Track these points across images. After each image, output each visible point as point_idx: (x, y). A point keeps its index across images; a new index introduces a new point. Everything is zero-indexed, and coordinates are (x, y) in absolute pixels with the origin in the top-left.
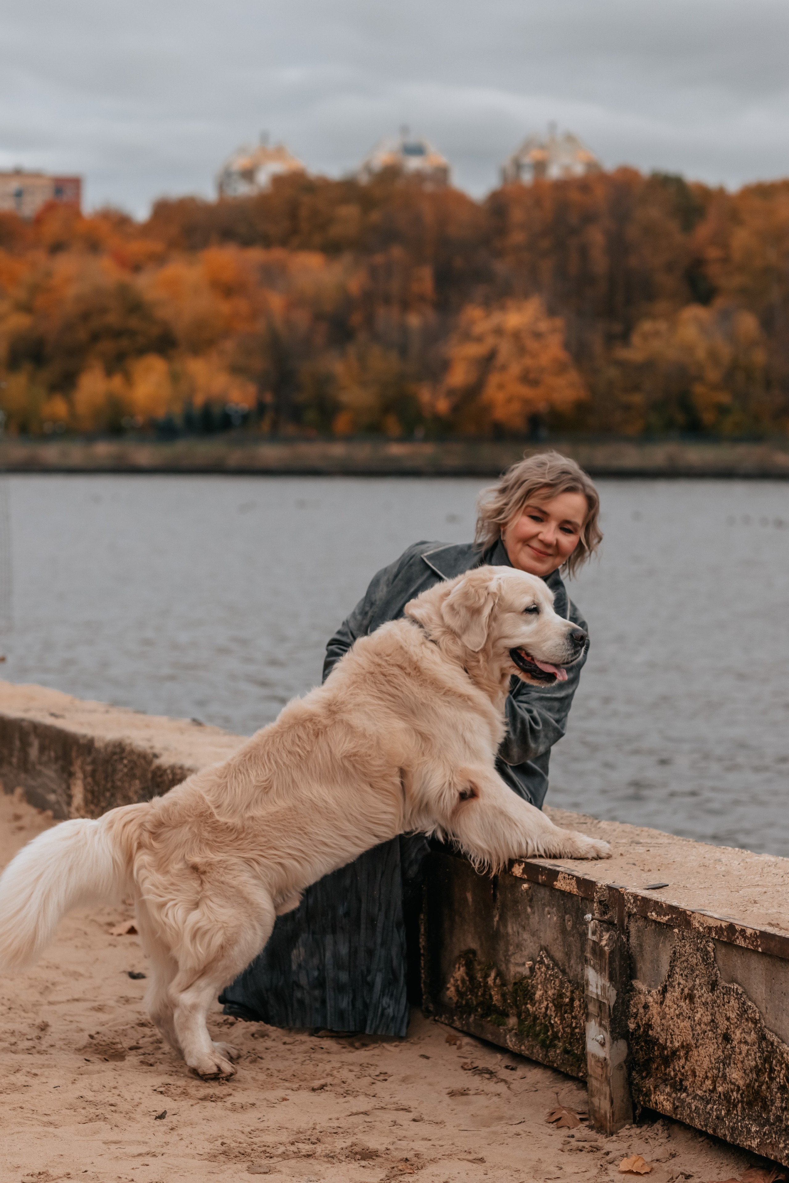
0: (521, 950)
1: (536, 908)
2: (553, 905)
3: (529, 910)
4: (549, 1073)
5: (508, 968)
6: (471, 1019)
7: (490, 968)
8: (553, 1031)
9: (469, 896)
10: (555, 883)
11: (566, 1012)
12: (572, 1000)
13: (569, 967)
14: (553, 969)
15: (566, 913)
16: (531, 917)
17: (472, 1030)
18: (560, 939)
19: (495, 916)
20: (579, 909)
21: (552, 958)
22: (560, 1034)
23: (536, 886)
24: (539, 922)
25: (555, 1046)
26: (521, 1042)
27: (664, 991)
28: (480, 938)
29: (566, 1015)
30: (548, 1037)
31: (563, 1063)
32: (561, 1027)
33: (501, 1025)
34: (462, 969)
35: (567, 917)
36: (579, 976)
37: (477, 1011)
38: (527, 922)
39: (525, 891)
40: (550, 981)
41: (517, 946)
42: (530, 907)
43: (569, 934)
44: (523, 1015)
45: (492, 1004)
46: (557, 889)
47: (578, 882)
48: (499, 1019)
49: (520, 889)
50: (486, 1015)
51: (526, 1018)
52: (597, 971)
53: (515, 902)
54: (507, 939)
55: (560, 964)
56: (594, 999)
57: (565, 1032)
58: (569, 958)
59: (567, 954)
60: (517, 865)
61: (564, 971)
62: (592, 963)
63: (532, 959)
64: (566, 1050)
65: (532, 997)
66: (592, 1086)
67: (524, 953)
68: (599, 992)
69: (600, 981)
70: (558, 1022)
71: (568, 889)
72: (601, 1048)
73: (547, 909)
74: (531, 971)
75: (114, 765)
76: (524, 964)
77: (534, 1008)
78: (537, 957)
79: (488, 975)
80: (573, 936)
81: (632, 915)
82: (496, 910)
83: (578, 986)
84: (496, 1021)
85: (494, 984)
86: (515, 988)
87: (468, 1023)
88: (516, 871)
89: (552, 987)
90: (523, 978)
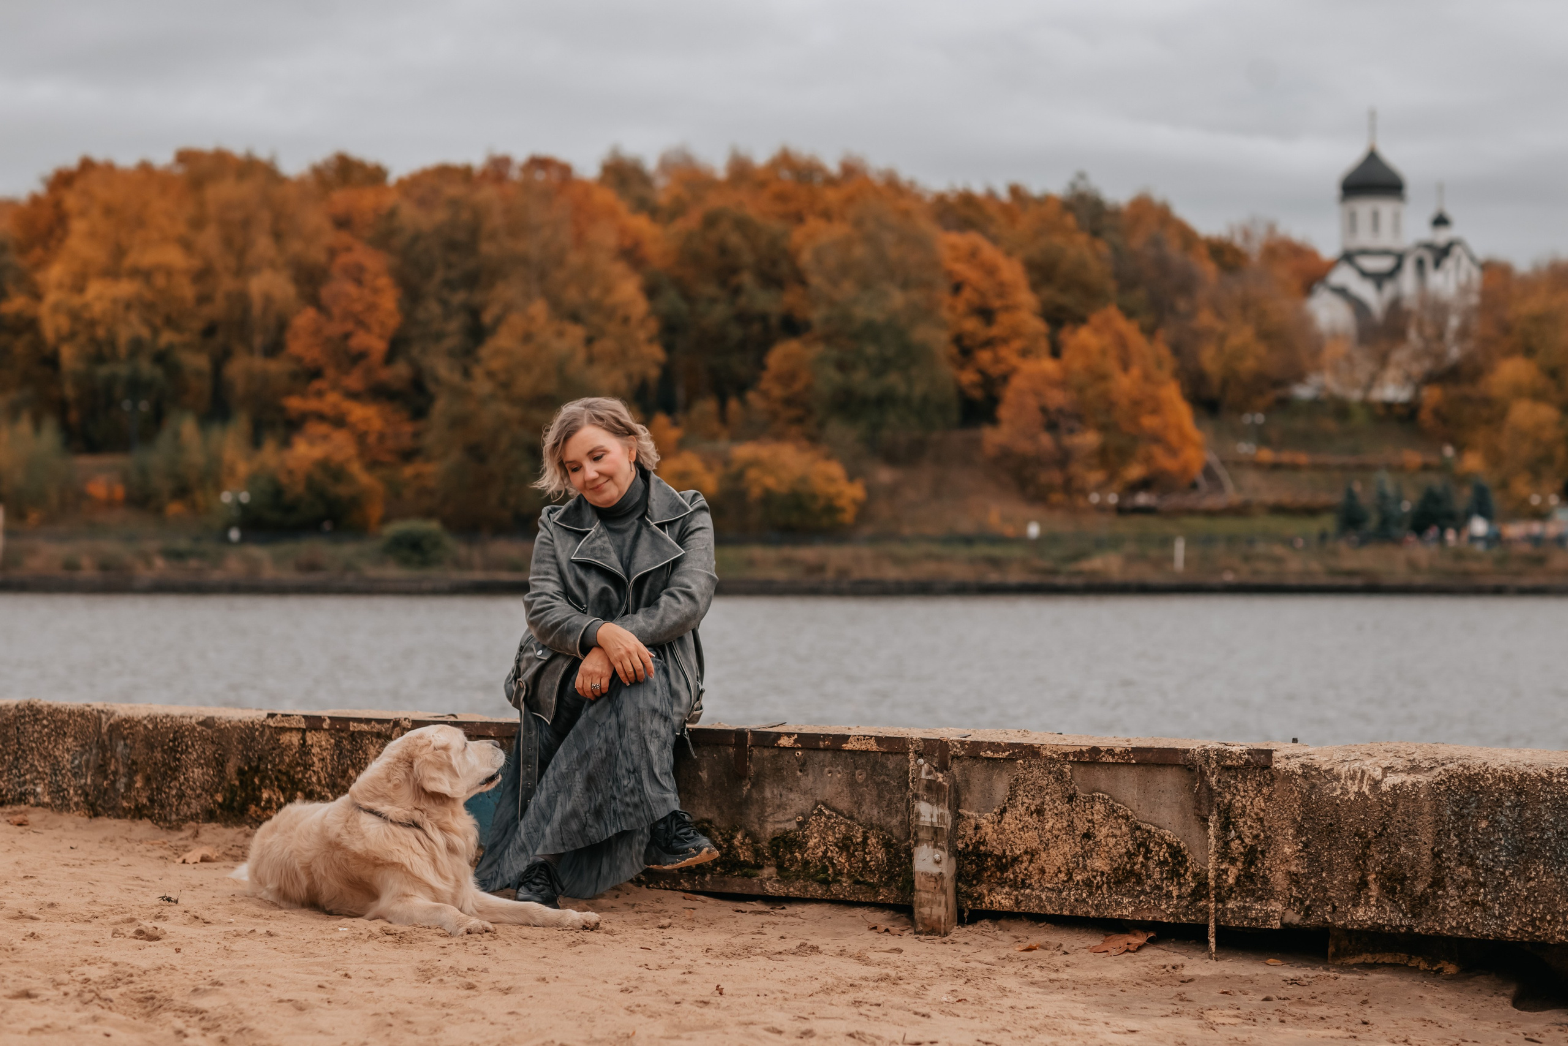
0: (786, 809)
1: (810, 771)
2: (838, 765)
3: (799, 774)
4: (827, 906)
5: (761, 826)
6: (708, 878)
7: (736, 830)
8: (834, 870)
10: (843, 746)
11: (857, 850)
12: (865, 839)
13: (859, 813)
14: (837, 817)
15: (856, 768)
16: (803, 778)
17: (709, 887)
18: (846, 792)
19: (746, 785)
20: (877, 762)
21: (833, 809)
22: (845, 871)
23: (812, 752)
24: (814, 782)
25: (839, 881)
26: (787, 886)
27: (1004, 811)
28: (719, 807)
29: (856, 853)
30: (829, 875)
31: (854, 893)
32: (847, 864)
33: (754, 876)
35: (857, 772)
36: (874, 818)
37: (716, 870)
38: (795, 784)
39: (796, 758)
40: (832, 828)
41: (779, 806)
42: (801, 771)
43: (861, 785)
44: (787, 864)
45: (739, 861)
46: (845, 751)
47: (879, 740)
48: (751, 871)
49: (787, 758)
50: (730, 872)
51: (791, 865)
52: (932, 804)
53: (779, 770)
54: (763, 803)
55: (846, 812)
56: (927, 827)
57: (854, 867)
58: (860, 805)
59: (856, 803)
60: (786, 738)
61: (851, 818)
62: (925, 797)
63: (802, 814)
64: (857, 882)
65: (802, 846)
66: (920, 898)
67: (788, 811)
68: (935, 820)
69: (936, 811)
70: (843, 861)
71: (863, 747)
72: (936, 865)
73: (827, 769)
74: (801, 824)
75: (22, 728)
76: (789, 820)
77: (805, 855)
78: (812, 811)
79: (733, 837)
80: (867, 786)
81: (958, 758)
82: (747, 781)
83: (872, 827)
84: (746, 875)
85: (742, 843)
86: (775, 842)
87: (700, 884)
88: (784, 742)
89: (834, 833)
90: (787, 832)
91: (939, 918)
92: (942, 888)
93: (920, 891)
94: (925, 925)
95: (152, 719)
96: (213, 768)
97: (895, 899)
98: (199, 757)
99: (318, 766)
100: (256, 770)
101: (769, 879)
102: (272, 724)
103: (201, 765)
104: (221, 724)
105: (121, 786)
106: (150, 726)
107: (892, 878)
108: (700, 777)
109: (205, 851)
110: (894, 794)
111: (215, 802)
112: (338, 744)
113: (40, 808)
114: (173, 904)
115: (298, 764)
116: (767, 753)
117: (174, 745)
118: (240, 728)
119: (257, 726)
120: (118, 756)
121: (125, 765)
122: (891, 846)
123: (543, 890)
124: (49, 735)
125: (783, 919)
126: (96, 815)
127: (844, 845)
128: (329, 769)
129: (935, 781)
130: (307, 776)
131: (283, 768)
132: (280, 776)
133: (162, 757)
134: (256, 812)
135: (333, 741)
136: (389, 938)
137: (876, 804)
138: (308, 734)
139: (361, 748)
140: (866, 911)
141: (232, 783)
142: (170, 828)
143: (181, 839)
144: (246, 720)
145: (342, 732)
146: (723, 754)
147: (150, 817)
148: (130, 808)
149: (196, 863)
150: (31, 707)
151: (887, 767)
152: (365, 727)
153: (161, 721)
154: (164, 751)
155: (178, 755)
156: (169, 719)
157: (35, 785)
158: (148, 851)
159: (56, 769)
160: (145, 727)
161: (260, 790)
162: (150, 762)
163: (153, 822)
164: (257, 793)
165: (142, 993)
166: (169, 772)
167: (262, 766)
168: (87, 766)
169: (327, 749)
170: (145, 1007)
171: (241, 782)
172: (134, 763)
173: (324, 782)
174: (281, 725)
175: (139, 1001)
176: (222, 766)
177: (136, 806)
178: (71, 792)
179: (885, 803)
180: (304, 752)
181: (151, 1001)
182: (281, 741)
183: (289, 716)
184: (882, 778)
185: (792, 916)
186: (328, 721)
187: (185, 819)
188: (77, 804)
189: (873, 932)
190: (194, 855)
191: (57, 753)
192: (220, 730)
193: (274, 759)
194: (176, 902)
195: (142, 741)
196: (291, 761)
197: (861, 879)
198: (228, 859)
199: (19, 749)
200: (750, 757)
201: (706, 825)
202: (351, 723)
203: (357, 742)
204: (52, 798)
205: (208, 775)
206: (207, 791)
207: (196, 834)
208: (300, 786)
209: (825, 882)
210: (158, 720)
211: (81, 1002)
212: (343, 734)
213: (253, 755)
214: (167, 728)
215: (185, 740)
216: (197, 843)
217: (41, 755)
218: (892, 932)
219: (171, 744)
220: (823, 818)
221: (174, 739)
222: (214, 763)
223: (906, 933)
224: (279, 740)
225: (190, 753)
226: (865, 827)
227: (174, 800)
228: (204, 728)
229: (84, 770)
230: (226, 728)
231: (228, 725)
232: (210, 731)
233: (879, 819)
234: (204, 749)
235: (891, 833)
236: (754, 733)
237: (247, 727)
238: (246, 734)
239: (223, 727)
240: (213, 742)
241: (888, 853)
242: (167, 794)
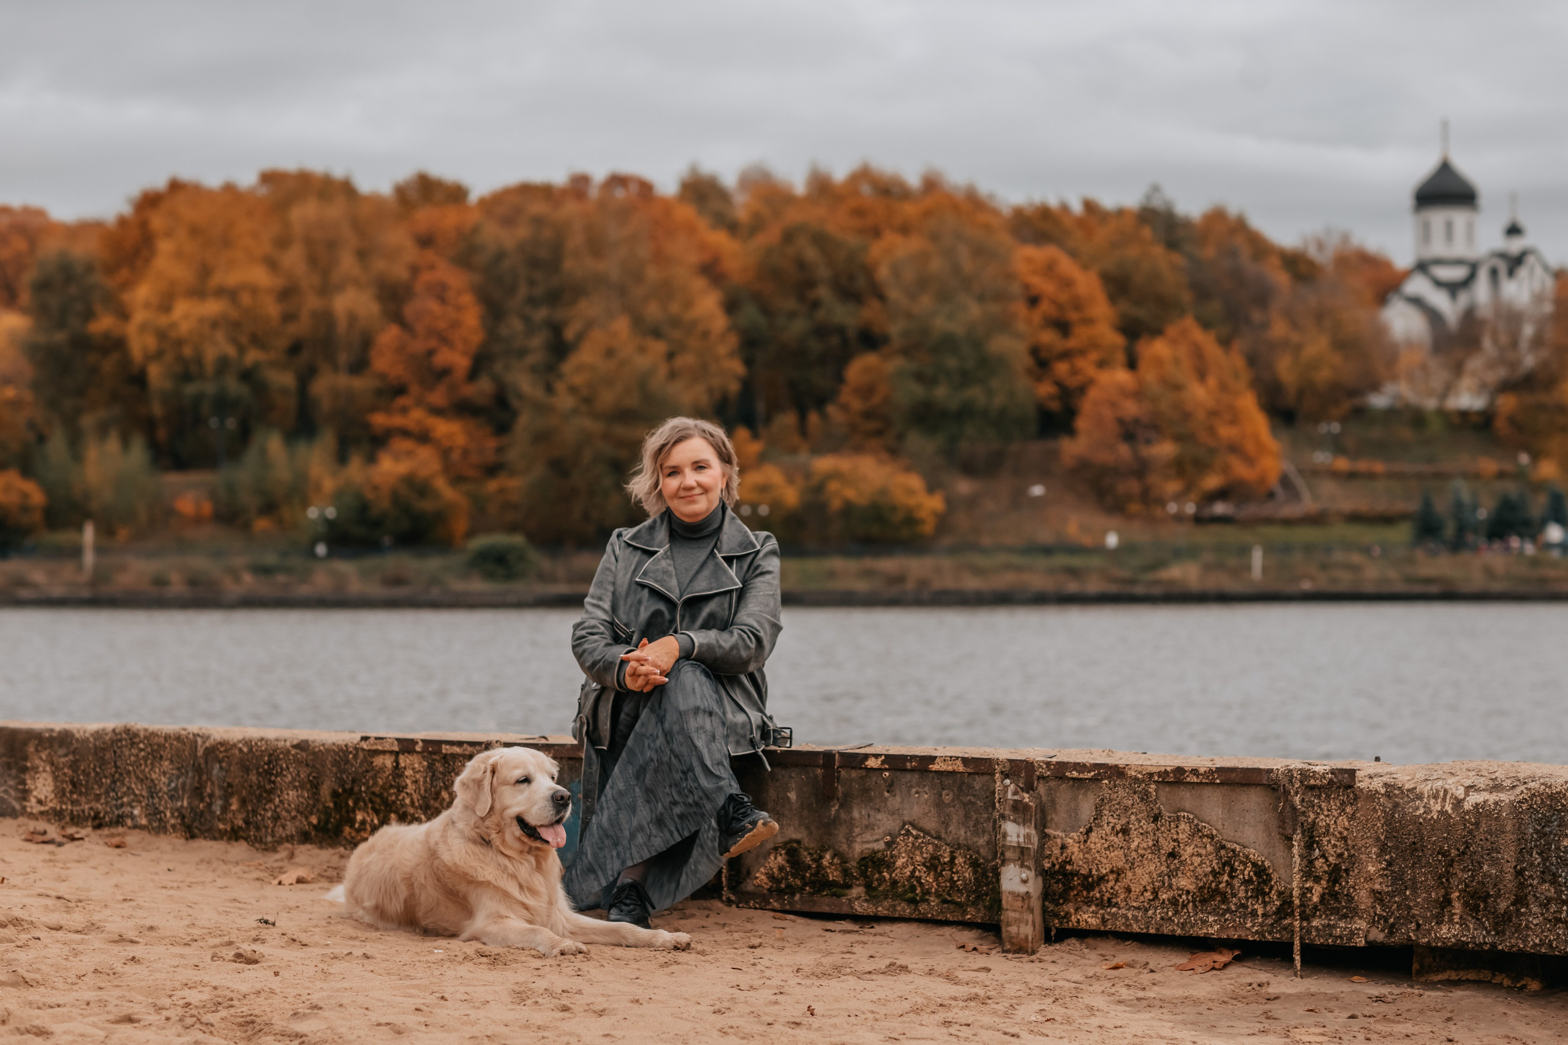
0: (874, 829)
1: (898, 792)
2: (925, 786)
3: (886, 794)
4: (915, 925)
5: (850, 847)
6: (797, 897)
7: (823, 849)
8: (922, 890)
9: (792, 796)
10: (931, 766)
11: (944, 870)
12: (953, 859)
13: (946, 833)
14: (924, 837)
15: (943, 789)
16: (891, 799)
17: (798, 907)
18: (933, 812)
19: (834, 806)
20: (963, 783)
21: (920, 829)
22: (933, 890)
23: (899, 773)
24: (902, 802)
25: (927, 900)
26: (876, 905)
27: (1089, 831)
28: (807, 828)
29: (944, 873)
30: (917, 895)
31: (942, 912)
32: (934, 884)
33: (843, 896)
34: (779, 859)
35: (944, 793)
36: (961, 838)
37: (805, 890)
38: (883, 805)
39: (884, 779)
40: (920, 848)
41: (867, 827)
42: (888, 792)
43: (948, 805)
44: (875, 884)
45: (828, 881)
46: (931, 772)
47: (966, 761)
48: (840, 891)
49: (874, 779)
50: (819, 891)
51: (880, 885)
52: (1018, 824)
53: (866, 790)
54: (851, 824)
55: (933, 832)
56: (1014, 847)
57: (942, 887)
58: (947, 826)
59: (943, 823)
60: (873, 759)
61: (939, 838)
62: (1012, 818)
63: (890, 834)
64: (945, 901)
65: (890, 866)
66: (1008, 917)
67: (876, 831)
68: (1021, 840)
69: (1023, 831)
70: (931, 880)
71: (950, 768)
72: (1023, 885)
73: (914, 790)
74: (889, 845)
75: (119, 752)
76: (877, 840)
77: (894, 875)
78: (900, 831)
79: (821, 857)
80: (954, 807)
81: (1043, 778)
82: (836, 801)
83: (959, 847)
84: (834, 895)
85: (830, 863)
86: (863, 862)
87: (790, 903)
88: (872, 763)
89: (922, 853)
90: (875, 852)
91: (1027, 937)
92: (1029, 907)
93: (1007, 910)
94: (1012, 944)
95: (248, 743)
96: (308, 791)
97: (982, 918)
98: (294, 780)
99: (411, 788)
100: (350, 792)
101: (858, 898)
102: (365, 747)
103: (295, 787)
104: (315, 747)
105: (217, 809)
106: (245, 750)
107: (979, 898)
108: (788, 798)
109: (301, 872)
110: (980, 814)
111: (310, 824)
112: (431, 767)
113: (137, 830)
114: (271, 926)
115: (391, 786)
116: (854, 774)
117: (269, 768)
118: (334, 751)
119: (351, 749)
120: (214, 779)
121: (221, 787)
122: (979, 865)
123: (634, 910)
124: (145, 759)
125: (872, 938)
126: (193, 837)
127: (932, 864)
128: (422, 792)
129: (1021, 801)
130: (400, 798)
131: (377, 790)
132: (374, 798)
133: (258, 779)
134: (350, 833)
135: (425, 763)
136: (484, 960)
137: (963, 824)
138: (401, 758)
139: (453, 770)
140: (954, 930)
141: (327, 805)
142: (266, 850)
143: (277, 861)
144: (340, 743)
145: (435, 754)
146: (811, 775)
147: (246, 839)
148: (226, 830)
149: (291, 884)
150: (127, 731)
151: (973, 787)
152: (457, 750)
153: (256, 744)
154: (259, 774)
155: (273, 778)
156: (263, 742)
157: (132, 807)
158: (244, 872)
159: (153, 791)
160: (240, 750)
161: (354, 812)
162: (246, 784)
163: (248, 843)
164: (351, 815)
165: (243, 1017)
166: (265, 795)
167: (356, 789)
168: (183, 789)
169: (420, 771)
170: (246, 1031)
171: (335, 804)
172: (230, 785)
173: (417, 804)
174: (374, 747)
175: (240, 1025)
176: (316, 788)
177: (232, 829)
178: (168, 814)
179: (971, 823)
180: (397, 774)
181: (251, 1025)
182: (375, 764)
183: (382, 739)
184: (969, 798)
185: (881, 935)
186: (421, 744)
187: (280, 841)
188: (173, 826)
189: (961, 950)
190: (289, 877)
191: (154, 776)
192: (314, 753)
193: (368, 781)
194: (274, 924)
195: (237, 764)
196: (384, 783)
197: (949, 898)
198: (323, 880)
199: (116, 772)
200: (838, 778)
201: (795, 845)
202: (444, 746)
203: (449, 764)
204: (150, 822)
205: (303, 797)
206: (301, 813)
207: (292, 856)
208: (394, 808)
209: (913, 901)
210: (253, 743)
211: (183, 1026)
212: (436, 757)
213: (347, 777)
214: (262, 751)
215: (280, 762)
216: (293, 864)
217: (137, 777)
218: (980, 950)
219: (266, 767)
220: (911, 839)
221: (269, 762)
222: (308, 786)
223: (994, 952)
224: (372, 763)
225: (285, 776)
226: (952, 847)
227: (269, 822)
228: (298, 751)
229: (180, 792)
230: (320, 751)
231: (322, 748)
232: (304, 754)
233: (966, 839)
234: (299, 772)
235: (978, 852)
236: (842, 754)
237: (341, 750)
238: (340, 756)
239: (317, 750)
240: (307, 765)
241: (975, 872)
242: (263, 816)
